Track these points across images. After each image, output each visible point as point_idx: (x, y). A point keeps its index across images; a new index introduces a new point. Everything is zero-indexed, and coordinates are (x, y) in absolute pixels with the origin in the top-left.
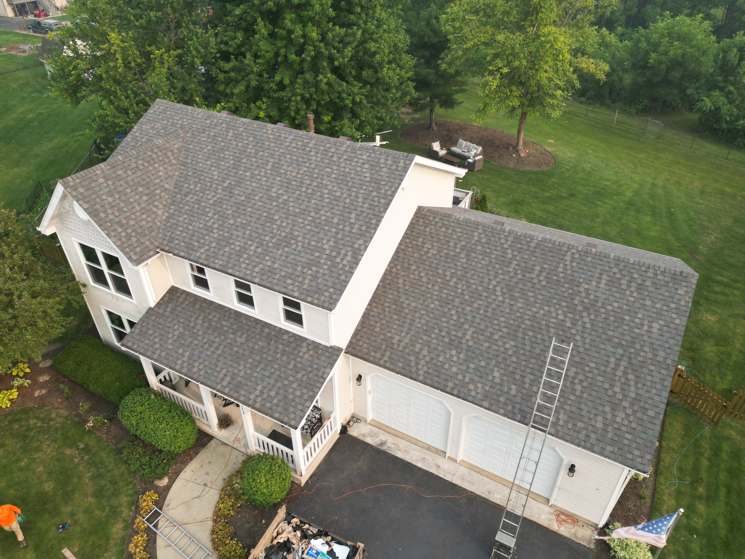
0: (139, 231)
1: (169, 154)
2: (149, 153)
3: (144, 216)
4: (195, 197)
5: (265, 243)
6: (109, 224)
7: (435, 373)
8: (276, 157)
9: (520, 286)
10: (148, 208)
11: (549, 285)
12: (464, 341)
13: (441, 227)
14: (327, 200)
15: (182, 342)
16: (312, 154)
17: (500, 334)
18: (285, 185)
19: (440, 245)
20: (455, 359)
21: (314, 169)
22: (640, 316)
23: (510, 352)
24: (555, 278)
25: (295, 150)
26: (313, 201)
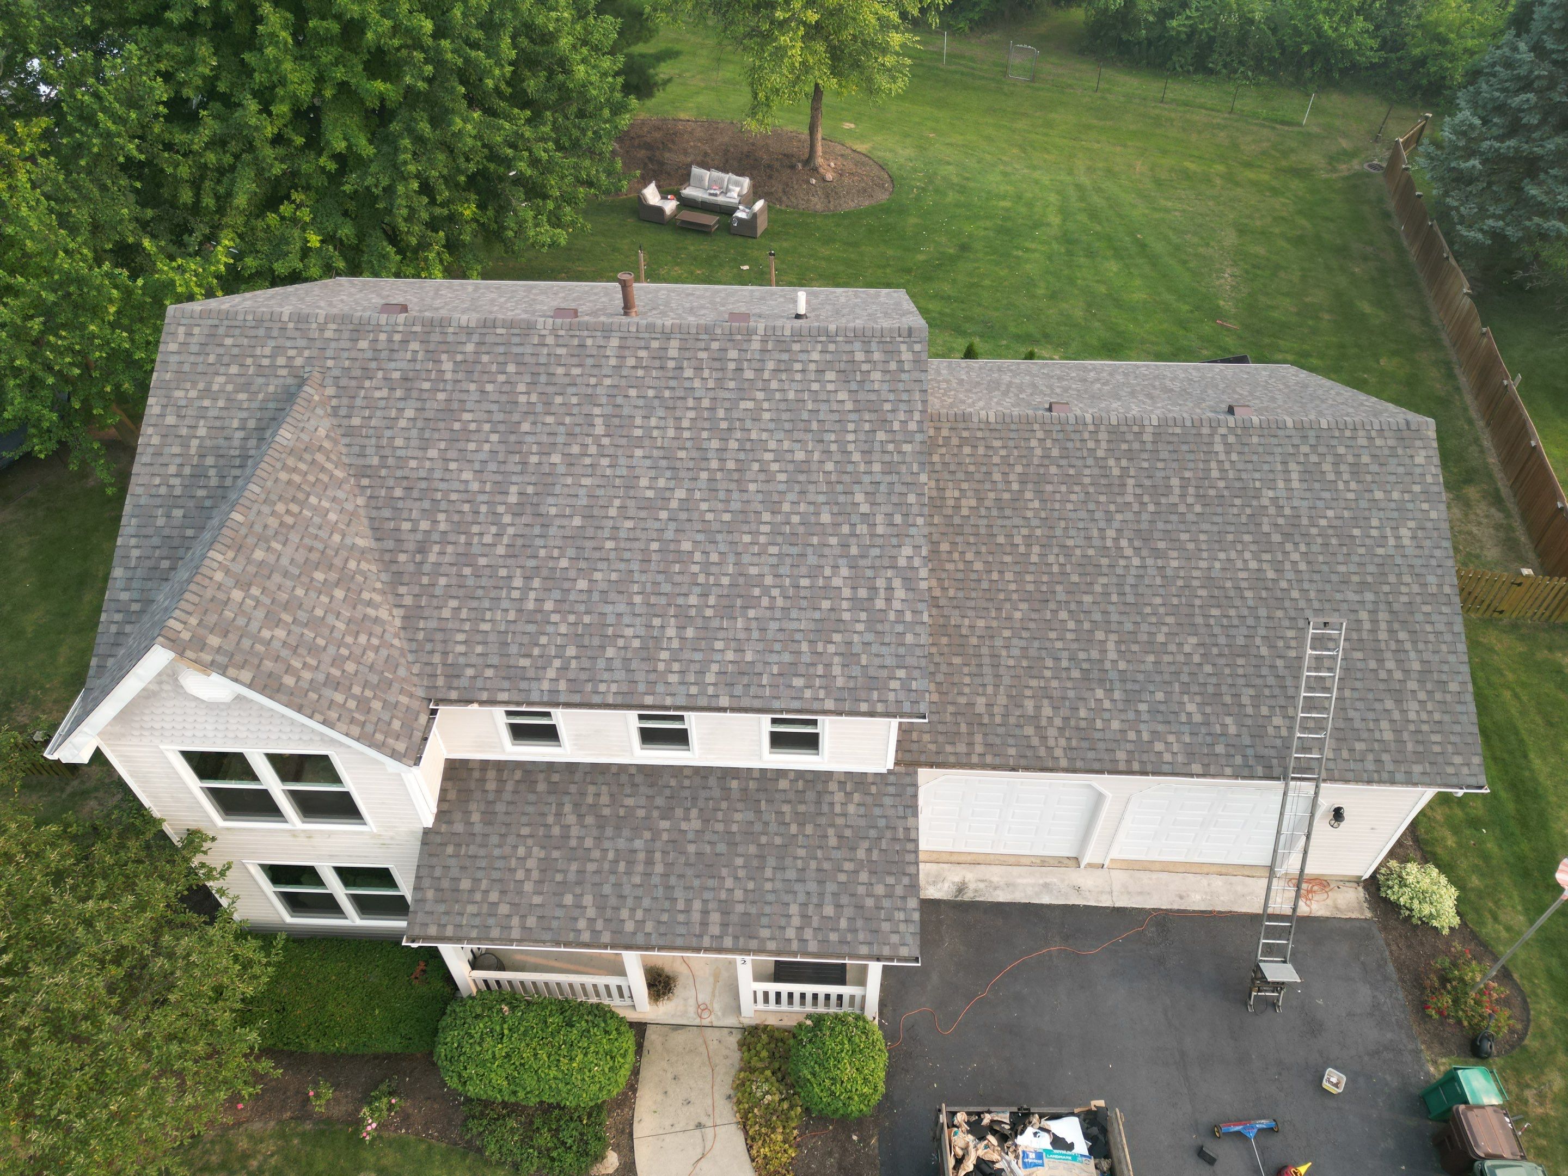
0: (374, 679)
1: (320, 457)
2: (284, 476)
3: (363, 639)
4: (450, 549)
5: (693, 612)
6: (313, 696)
7: (1085, 744)
8: (604, 400)
9: (1160, 525)
10: (358, 615)
11: (1208, 510)
12: (1108, 665)
13: (960, 446)
14: (782, 477)
15: (559, 877)
16: (688, 373)
17: (1165, 629)
18: (663, 463)
19: (975, 486)
20: (1107, 704)
21: (712, 409)
22: (1375, 522)
23: (1197, 659)
24: (1212, 492)
25: (640, 373)
26: (752, 487)
